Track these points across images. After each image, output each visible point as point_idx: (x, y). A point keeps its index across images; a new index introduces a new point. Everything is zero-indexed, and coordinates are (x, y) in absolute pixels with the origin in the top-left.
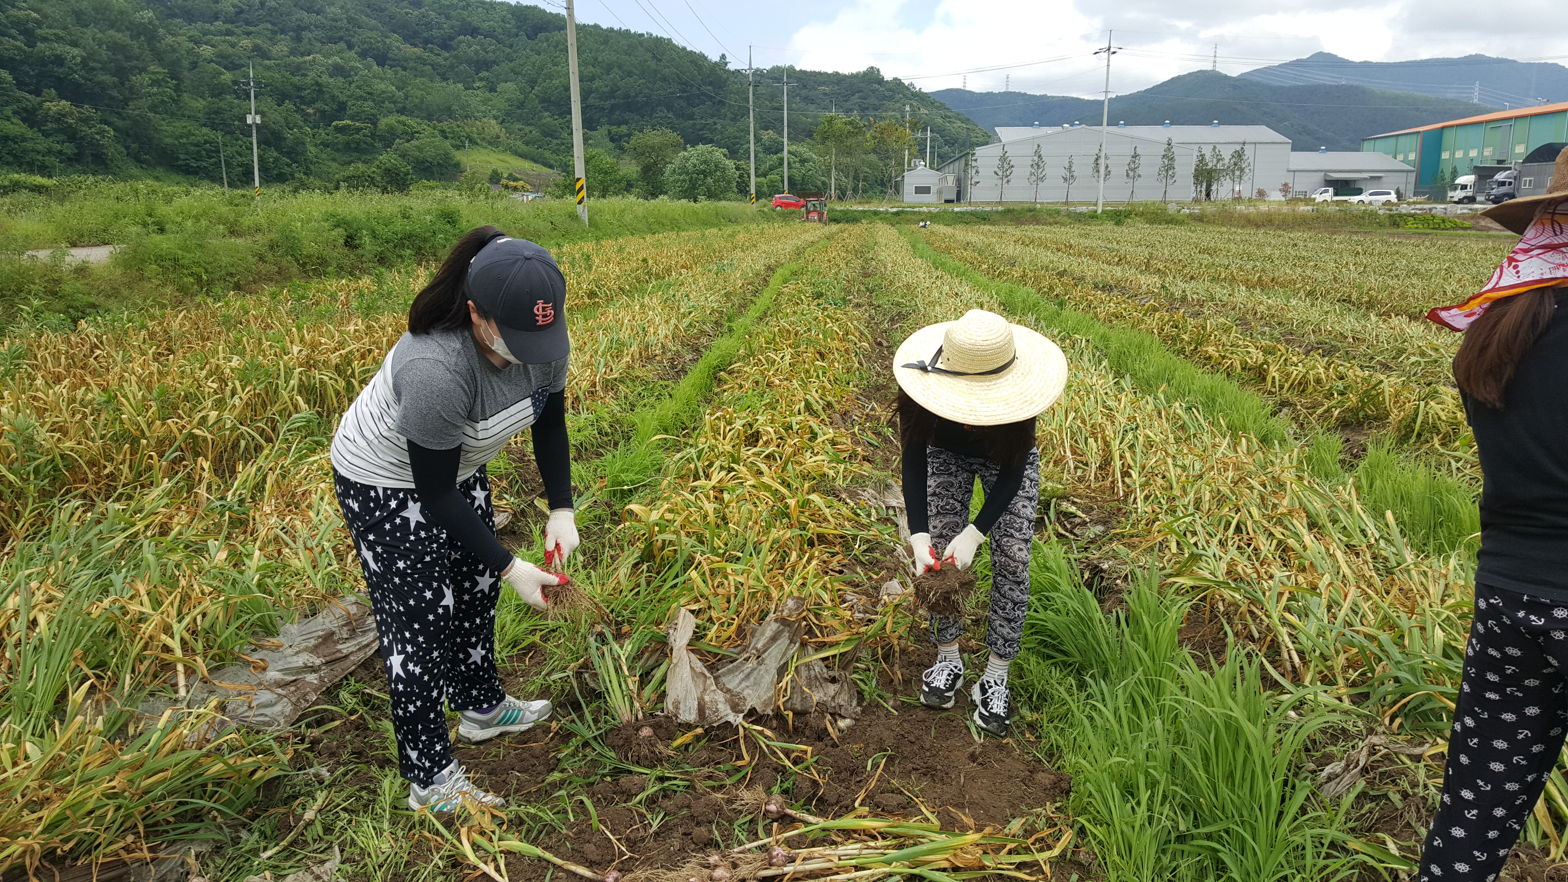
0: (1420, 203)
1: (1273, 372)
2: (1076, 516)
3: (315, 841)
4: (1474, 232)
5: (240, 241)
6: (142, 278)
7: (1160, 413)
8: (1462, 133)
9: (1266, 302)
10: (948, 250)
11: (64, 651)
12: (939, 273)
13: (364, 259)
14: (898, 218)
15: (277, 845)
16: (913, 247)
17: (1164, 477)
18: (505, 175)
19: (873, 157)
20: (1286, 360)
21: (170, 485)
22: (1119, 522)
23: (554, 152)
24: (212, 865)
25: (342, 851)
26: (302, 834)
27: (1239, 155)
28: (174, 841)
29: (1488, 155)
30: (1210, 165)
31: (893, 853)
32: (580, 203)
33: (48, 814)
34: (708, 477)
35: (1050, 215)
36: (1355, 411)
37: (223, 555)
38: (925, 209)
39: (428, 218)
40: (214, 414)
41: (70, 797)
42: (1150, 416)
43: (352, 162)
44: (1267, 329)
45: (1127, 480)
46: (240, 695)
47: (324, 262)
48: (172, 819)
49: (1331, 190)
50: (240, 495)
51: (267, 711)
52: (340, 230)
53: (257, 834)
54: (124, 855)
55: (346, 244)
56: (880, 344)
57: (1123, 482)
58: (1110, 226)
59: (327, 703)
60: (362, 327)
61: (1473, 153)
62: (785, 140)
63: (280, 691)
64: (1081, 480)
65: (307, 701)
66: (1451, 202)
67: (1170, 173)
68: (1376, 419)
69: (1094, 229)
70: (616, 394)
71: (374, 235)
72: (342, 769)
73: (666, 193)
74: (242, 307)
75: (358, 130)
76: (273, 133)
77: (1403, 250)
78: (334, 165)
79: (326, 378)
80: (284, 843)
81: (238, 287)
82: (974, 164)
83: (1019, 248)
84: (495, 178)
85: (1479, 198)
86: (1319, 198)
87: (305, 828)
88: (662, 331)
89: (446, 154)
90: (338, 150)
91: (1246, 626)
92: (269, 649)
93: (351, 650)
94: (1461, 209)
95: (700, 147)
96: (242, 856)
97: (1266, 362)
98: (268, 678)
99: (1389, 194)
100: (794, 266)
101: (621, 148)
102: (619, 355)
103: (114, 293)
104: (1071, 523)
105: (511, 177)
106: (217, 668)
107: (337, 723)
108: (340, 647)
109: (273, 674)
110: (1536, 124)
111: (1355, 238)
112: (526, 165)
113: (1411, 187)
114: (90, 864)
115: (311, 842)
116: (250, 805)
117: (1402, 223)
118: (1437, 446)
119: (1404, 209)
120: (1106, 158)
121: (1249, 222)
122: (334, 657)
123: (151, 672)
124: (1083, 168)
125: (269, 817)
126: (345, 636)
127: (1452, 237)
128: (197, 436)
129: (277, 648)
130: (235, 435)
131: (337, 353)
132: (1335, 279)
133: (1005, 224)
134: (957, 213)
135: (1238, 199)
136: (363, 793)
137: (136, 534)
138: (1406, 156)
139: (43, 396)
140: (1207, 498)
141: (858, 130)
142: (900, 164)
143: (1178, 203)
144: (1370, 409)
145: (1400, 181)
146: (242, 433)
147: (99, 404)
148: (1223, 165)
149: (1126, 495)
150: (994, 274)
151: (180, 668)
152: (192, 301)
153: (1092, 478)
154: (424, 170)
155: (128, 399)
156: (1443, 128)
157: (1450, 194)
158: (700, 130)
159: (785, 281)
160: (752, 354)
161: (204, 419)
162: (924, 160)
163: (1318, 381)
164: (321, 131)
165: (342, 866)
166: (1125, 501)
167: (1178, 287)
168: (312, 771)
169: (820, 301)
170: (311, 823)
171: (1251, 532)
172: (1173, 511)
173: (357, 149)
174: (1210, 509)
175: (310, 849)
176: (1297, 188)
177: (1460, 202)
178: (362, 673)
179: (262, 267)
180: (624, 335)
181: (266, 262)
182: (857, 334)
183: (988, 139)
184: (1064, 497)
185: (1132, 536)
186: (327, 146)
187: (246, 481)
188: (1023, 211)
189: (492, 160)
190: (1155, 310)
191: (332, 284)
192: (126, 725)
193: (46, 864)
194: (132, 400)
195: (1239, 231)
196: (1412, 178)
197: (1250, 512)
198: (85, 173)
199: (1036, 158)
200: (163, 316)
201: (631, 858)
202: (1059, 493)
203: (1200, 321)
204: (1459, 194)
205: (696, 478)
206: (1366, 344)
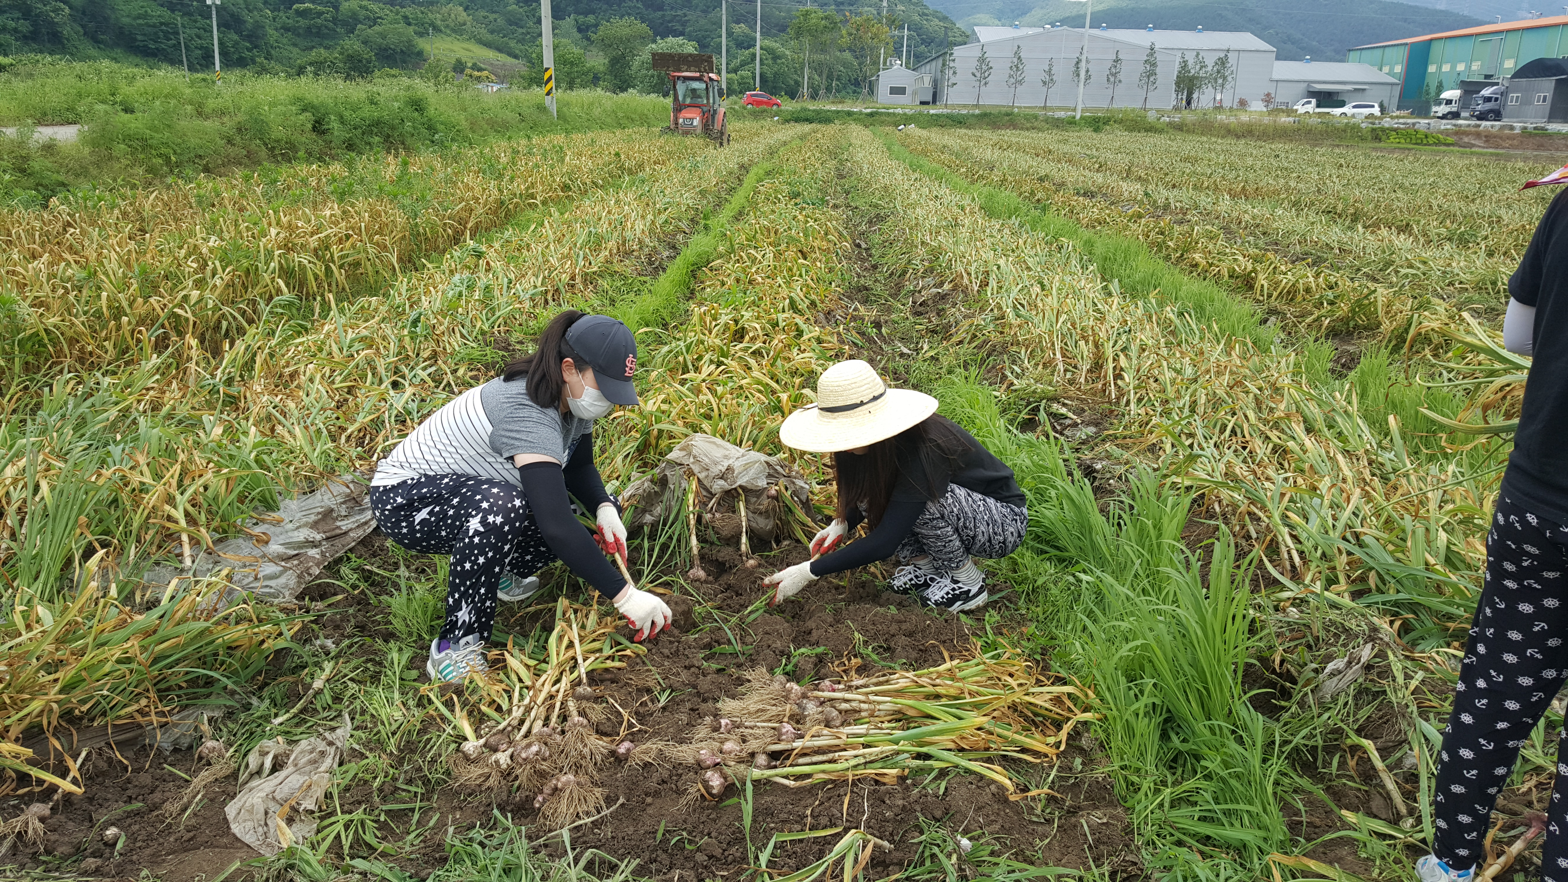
0: (1403, 117)
1: (1262, 280)
2: (1066, 418)
3: (324, 709)
4: (1456, 149)
5: (208, 123)
6: (111, 158)
7: (1151, 317)
8: (1450, 46)
9: (1250, 211)
10: (925, 153)
11: (69, 519)
12: (917, 175)
13: (333, 145)
14: (872, 119)
15: (288, 711)
16: (889, 149)
17: (1156, 380)
18: (469, 65)
19: (847, 55)
20: (1275, 268)
21: (159, 361)
22: (1111, 424)
23: (518, 41)
24: (225, 730)
25: (352, 719)
26: (312, 703)
27: (1222, 62)
28: (187, 706)
29: (1476, 69)
30: (1193, 71)
31: (898, 733)
32: (548, 94)
33: (64, 675)
34: (697, 370)
35: (1028, 120)
36: (1345, 320)
37: (218, 430)
38: (899, 111)
39: (396, 104)
40: (195, 294)
41: (86, 658)
42: (1141, 321)
43: (313, 47)
44: (1251, 238)
45: (1119, 382)
46: (245, 566)
47: (293, 147)
48: (184, 685)
49: (1314, 101)
50: (230, 373)
51: (272, 583)
52: (308, 114)
53: (267, 701)
54: (139, 718)
55: (314, 128)
56: (859, 246)
57: (1115, 384)
58: (1088, 133)
59: (329, 577)
60: (338, 212)
61: (1461, 67)
62: (758, 34)
63: (283, 564)
64: (1071, 382)
65: (310, 575)
66: (1434, 117)
67: (1152, 79)
68: (1365, 328)
69: (1072, 135)
70: (595, 287)
71: (342, 120)
72: (347, 642)
73: (634, 87)
74: (215, 190)
75: (320, 14)
76: (232, 15)
77: (1387, 164)
78: (295, 50)
79: (306, 262)
80: (294, 710)
81: (206, 170)
82: (952, 64)
83: (997, 152)
84: (459, 67)
85: (1464, 114)
86: (1301, 109)
87: (314, 697)
88: (640, 226)
89: (409, 41)
90: (299, 35)
91: (1243, 527)
92: (270, 523)
93: (350, 526)
94: (1446, 125)
95: (671, 39)
96: (253, 721)
97: (1254, 270)
98: (271, 551)
99: (1373, 106)
100: (768, 166)
101: (588, 39)
102: (597, 248)
103: (82, 172)
104: (1061, 425)
105: (475, 67)
106: (220, 540)
107: (340, 597)
108: (338, 524)
109: (275, 548)
110: (1528, 37)
111: (1337, 151)
112: (491, 55)
113: (1396, 100)
114: (106, 725)
115: (320, 710)
116: (259, 673)
117: (1384, 138)
118: (1429, 356)
119: (1387, 123)
120: (1087, 61)
121: (1229, 132)
122: (333, 533)
123: (156, 542)
124: (1062, 72)
125: (278, 685)
126: (344, 513)
127: (1437, 153)
128: (179, 316)
129: (278, 523)
130: (216, 316)
131: (315, 237)
132: (1319, 191)
133: (981, 128)
134: (932, 115)
135: (1219, 108)
136: (369, 665)
137: (127, 409)
138: (1392, 69)
139: (22, 271)
140: (1203, 401)
141: (833, 26)
142: (876, 63)
143: (1158, 111)
144: (1361, 319)
145: (1384, 94)
146: (223, 315)
147: (79, 281)
148: (1206, 72)
149: (1118, 398)
150: (973, 178)
151: (185, 538)
152: (162, 182)
153: (1082, 380)
154: (388, 58)
155: (108, 276)
156: (1431, 40)
157: (1434, 109)
158: (669, 22)
159: (760, 180)
160: (731, 251)
161: (186, 298)
162: (900, 58)
163: (1308, 290)
164: (281, 14)
165: (355, 733)
166: (1118, 403)
167: (1162, 195)
168: (318, 642)
169: (797, 201)
170: (320, 692)
171: (1247, 435)
172: (1166, 413)
173: (319, 34)
174: (1205, 413)
175: (319, 717)
176: (1278, 99)
177: (1444, 117)
178: (362, 550)
179: (230, 149)
180: (603, 228)
181: (234, 145)
182: (836, 235)
183: (967, 38)
184: (1055, 399)
185: (1125, 438)
186: (287, 30)
187: (235, 359)
188: (1000, 115)
189: (455, 48)
190: (1140, 216)
191: (303, 170)
192: (133, 593)
193: (63, 724)
194: (112, 277)
195: (1220, 141)
196: (1397, 91)
197: (1246, 416)
198: (41, 52)
199: (1015, 60)
200: (135, 197)
201: (639, 731)
202: (1050, 395)
203: (1186, 227)
204: (1442, 109)
205: (686, 370)
206: (1352, 256)
